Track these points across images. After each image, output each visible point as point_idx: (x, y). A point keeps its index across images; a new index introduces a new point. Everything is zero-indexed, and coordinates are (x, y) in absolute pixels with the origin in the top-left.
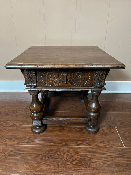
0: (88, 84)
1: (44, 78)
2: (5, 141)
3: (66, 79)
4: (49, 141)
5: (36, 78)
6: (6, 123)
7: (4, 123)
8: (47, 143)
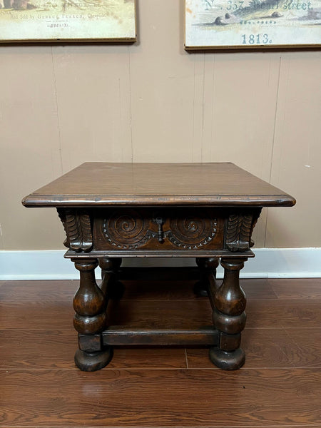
0: (212, 244)
1: (111, 230)
2: (36, 416)
3: (162, 230)
4: (155, 414)
5: (92, 230)
6: (34, 364)
7: (28, 364)
8: (151, 420)
